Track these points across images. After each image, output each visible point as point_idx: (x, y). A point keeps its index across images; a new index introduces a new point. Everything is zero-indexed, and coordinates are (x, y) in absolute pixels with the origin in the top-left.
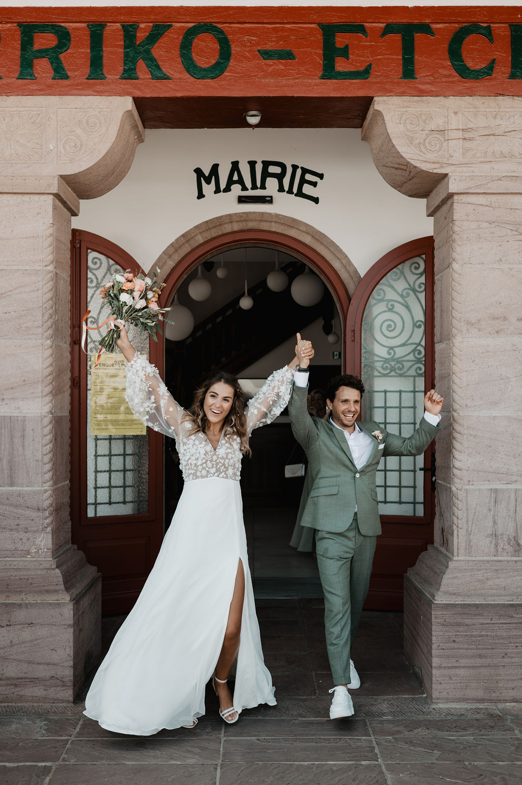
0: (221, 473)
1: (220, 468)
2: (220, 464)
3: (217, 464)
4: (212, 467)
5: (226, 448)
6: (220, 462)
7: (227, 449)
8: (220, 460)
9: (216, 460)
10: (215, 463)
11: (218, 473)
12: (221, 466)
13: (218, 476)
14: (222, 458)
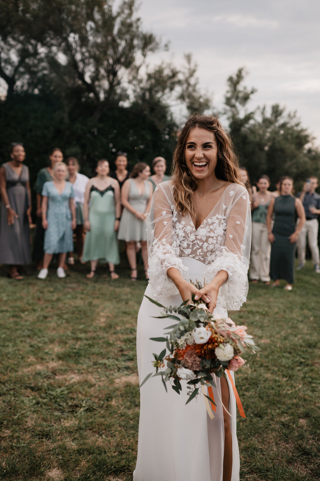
0: (196, 255)
1: (196, 251)
2: (197, 246)
3: (194, 245)
4: (188, 248)
5: (209, 230)
6: (198, 244)
7: (209, 232)
8: (198, 242)
9: (194, 241)
10: (192, 244)
11: (194, 255)
12: (198, 249)
13: (194, 258)
14: (201, 240)
